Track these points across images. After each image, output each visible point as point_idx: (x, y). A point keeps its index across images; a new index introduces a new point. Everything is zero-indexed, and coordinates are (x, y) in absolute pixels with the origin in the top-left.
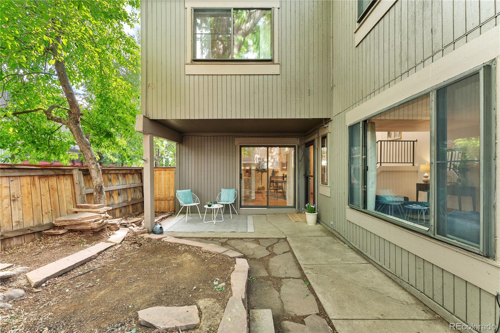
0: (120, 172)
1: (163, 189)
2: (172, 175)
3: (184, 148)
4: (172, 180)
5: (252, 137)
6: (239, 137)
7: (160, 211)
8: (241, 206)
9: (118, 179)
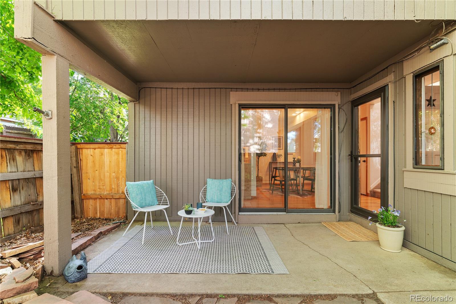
0: (17, 148)
1: (107, 180)
2: (122, 156)
3: (142, 108)
4: (123, 165)
5: (259, 90)
6: (237, 89)
7: (102, 218)
8: (240, 210)
9: (14, 159)
